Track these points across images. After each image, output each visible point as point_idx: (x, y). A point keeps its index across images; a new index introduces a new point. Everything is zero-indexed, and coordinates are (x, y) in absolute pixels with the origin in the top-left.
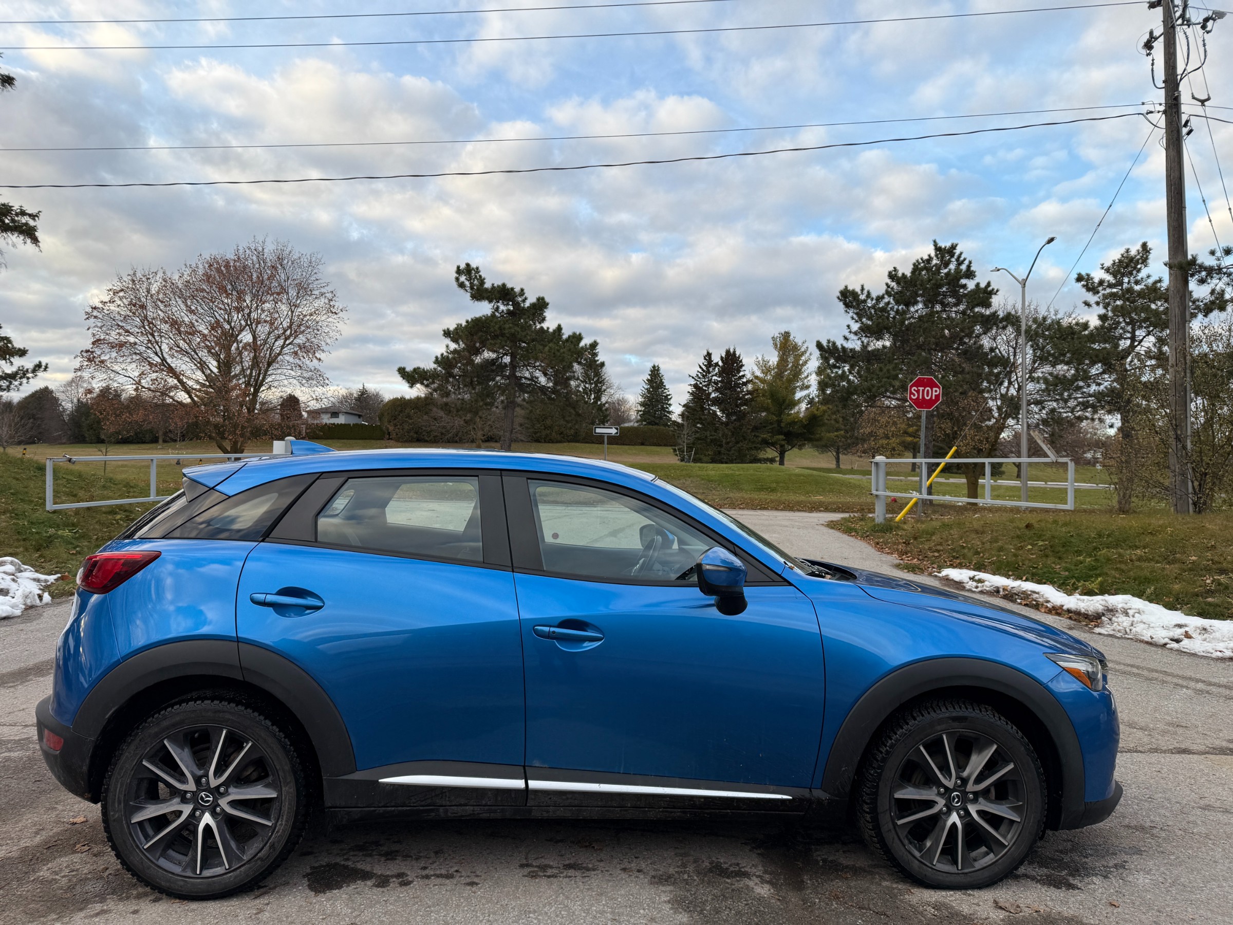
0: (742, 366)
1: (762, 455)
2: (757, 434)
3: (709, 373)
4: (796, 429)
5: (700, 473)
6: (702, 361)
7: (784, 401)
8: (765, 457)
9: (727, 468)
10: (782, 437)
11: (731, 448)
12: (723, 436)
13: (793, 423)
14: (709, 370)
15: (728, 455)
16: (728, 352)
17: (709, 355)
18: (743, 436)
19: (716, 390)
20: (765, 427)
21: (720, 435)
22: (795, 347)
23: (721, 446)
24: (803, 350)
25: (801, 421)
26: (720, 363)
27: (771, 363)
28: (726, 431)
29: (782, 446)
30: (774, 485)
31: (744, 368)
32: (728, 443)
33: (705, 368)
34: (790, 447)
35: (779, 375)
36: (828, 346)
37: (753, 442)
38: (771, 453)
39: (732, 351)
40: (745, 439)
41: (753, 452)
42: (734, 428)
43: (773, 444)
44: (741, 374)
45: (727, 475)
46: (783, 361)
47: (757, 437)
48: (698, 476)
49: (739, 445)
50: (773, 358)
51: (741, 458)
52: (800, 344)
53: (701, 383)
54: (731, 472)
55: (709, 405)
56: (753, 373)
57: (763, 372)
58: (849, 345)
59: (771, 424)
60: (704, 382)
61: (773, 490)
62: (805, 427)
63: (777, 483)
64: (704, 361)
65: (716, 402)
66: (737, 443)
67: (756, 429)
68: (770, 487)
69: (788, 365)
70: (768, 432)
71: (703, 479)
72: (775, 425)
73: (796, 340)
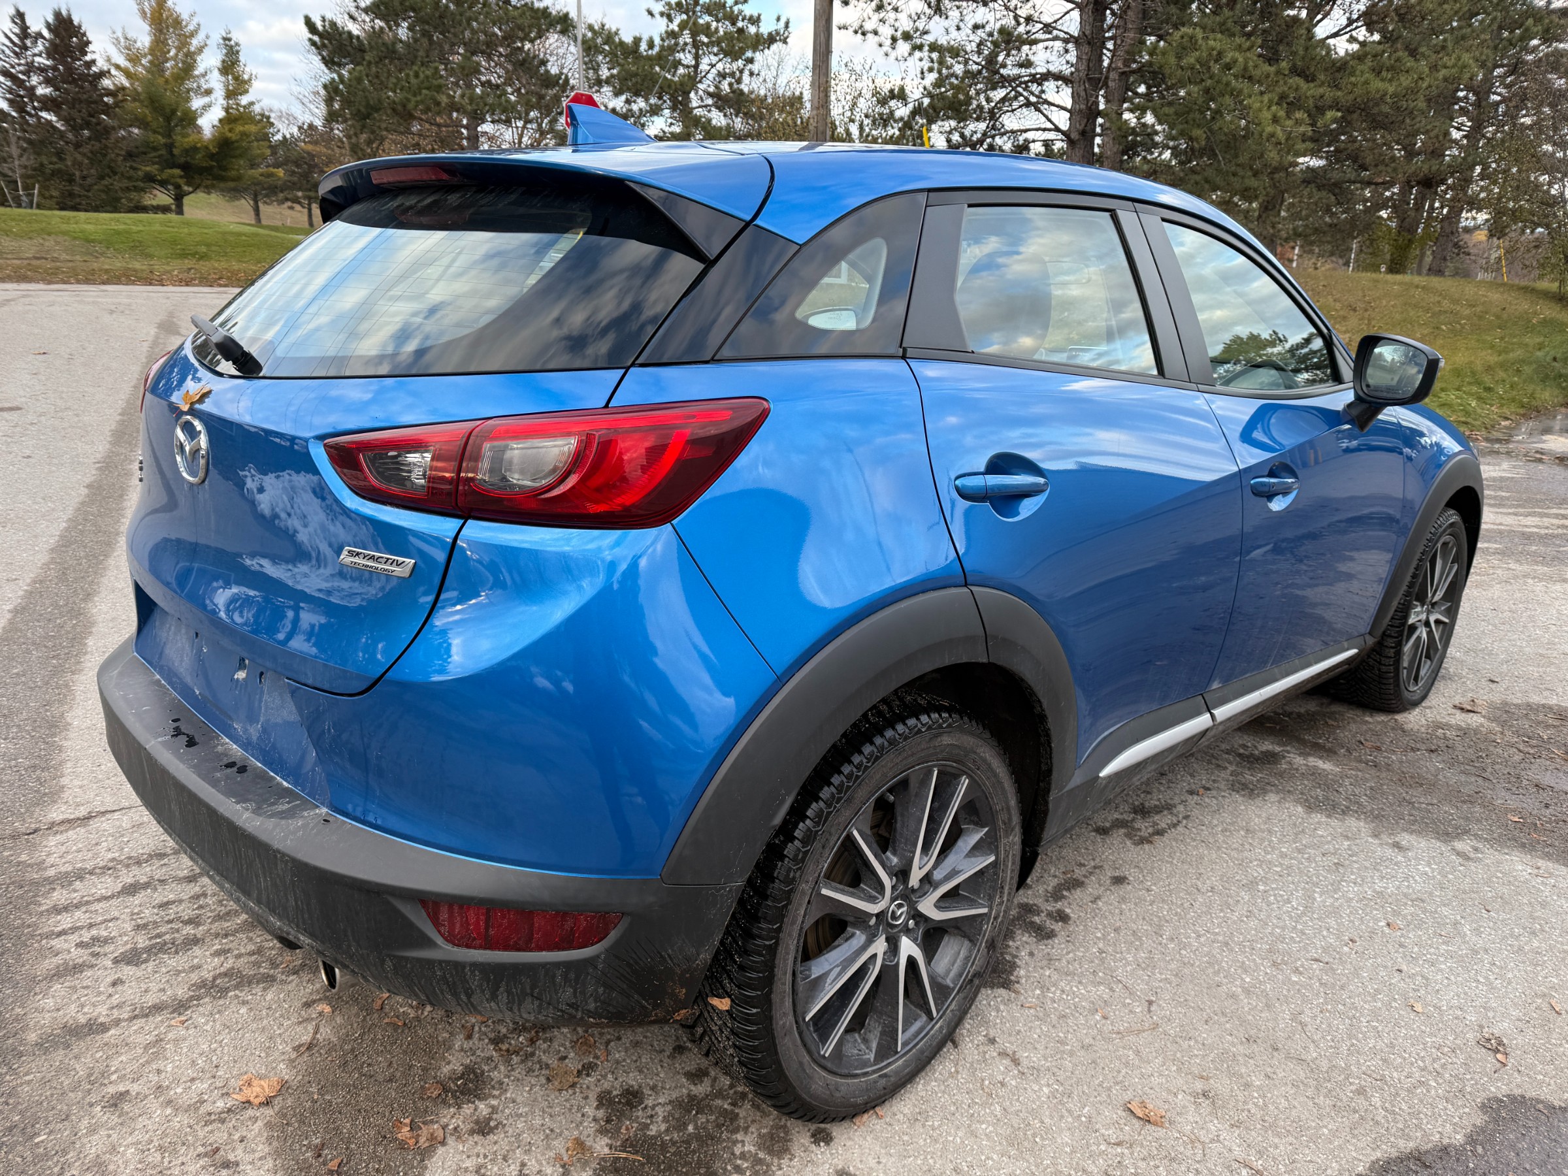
0: (88, 43)
1: (148, 200)
2: (135, 165)
3: (26, 48)
4: (198, 159)
5: (64, 227)
6: (8, 26)
7: (174, 112)
8: (154, 203)
9: (112, 219)
10: (177, 172)
11: (91, 185)
12: (73, 165)
13: (194, 149)
14: (24, 44)
15: (88, 197)
16: (58, 15)
17: (20, 16)
18: (109, 167)
19: (48, 82)
20: (145, 153)
21: (69, 163)
22: (178, 23)
23: (71, 180)
24: (191, 27)
25: (207, 148)
26: (46, 33)
27: (139, 44)
28: (79, 157)
29: (178, 187)
30: (203, 249)
31: (91, 48)
32: (84, 178)
33: (16, 40)
34: (191, 189)
35: (157, 66)
36: (324, 26)
37: (130, 178)
38: (162, 197)
39: (64, 13)
40: (115, 173)
41: (134, 195)
42: (92, 152)
43: (163, 183)
44: (88, 58)
45: (118, 233)
46: (159, 44)
47: (135, 169)
48: (64, 233)
49: (105, 182)
50: (143, 37)
51: (112, 204)
52: (185, 16)
53: (13, 67)
54: (122, 227)
55: (34, 108)
56: (109, 60)
57: (130, 59)
58: (354, 29)
59: (155, 149)
60: (19, 65)
61: (203, 257)
62: (212, 156)
63: (208, 245)
64: (12, 25)
65: (48, 104)
66: (102, 178)
67: (130, 155)
68: (196, 253)
69: (169, 52)
70: (154, 163)
71: (75, 238)
72: (163, 152)
73: (178, 9)
